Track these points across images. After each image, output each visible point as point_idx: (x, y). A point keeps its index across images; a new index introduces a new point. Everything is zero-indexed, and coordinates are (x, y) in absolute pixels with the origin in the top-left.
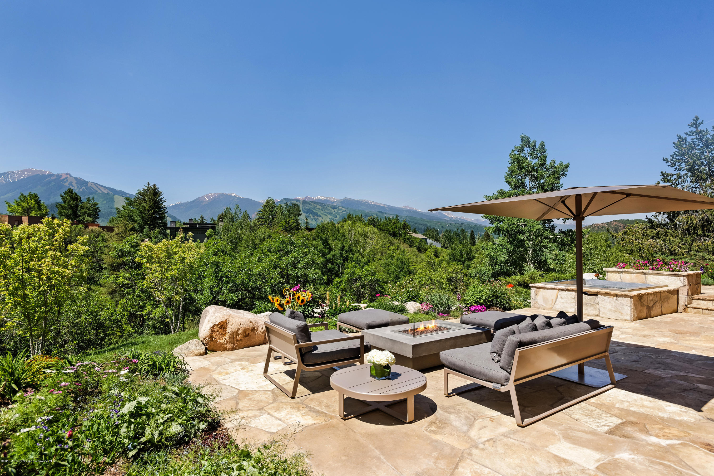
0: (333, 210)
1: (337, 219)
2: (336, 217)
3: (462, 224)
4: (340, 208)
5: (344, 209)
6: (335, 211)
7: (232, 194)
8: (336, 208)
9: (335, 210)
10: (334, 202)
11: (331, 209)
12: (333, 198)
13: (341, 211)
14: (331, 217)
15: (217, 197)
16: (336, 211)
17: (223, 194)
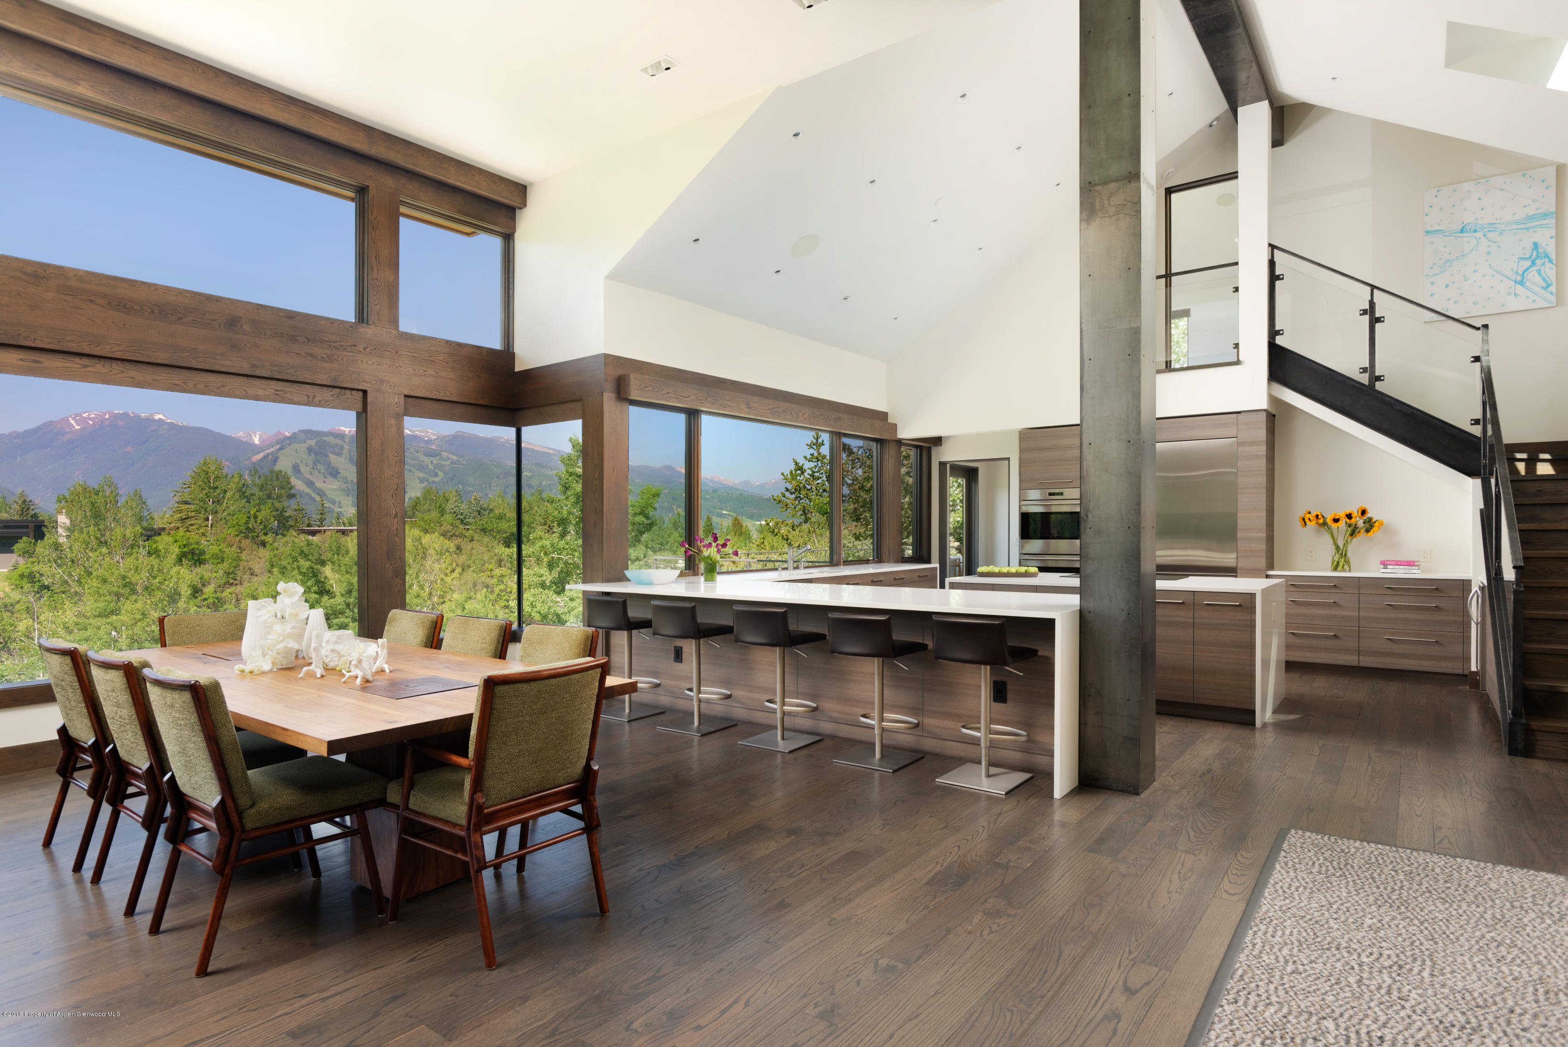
0: (427, 461)
1: (436, 479)
2: (436, 475)
3: (715, 491)
4: (444, 454)
5: (455, 458)
6: (432, 463)
7: (152, 415)
8: (435, 456)
9: (432, 458)
10: (430, 441)
11: (422, 457)
12: (427, 432)
13: (448, 463)
14: (422, 475)
15: (107, 423)
16: (435, 462)
17: (126, 415)
